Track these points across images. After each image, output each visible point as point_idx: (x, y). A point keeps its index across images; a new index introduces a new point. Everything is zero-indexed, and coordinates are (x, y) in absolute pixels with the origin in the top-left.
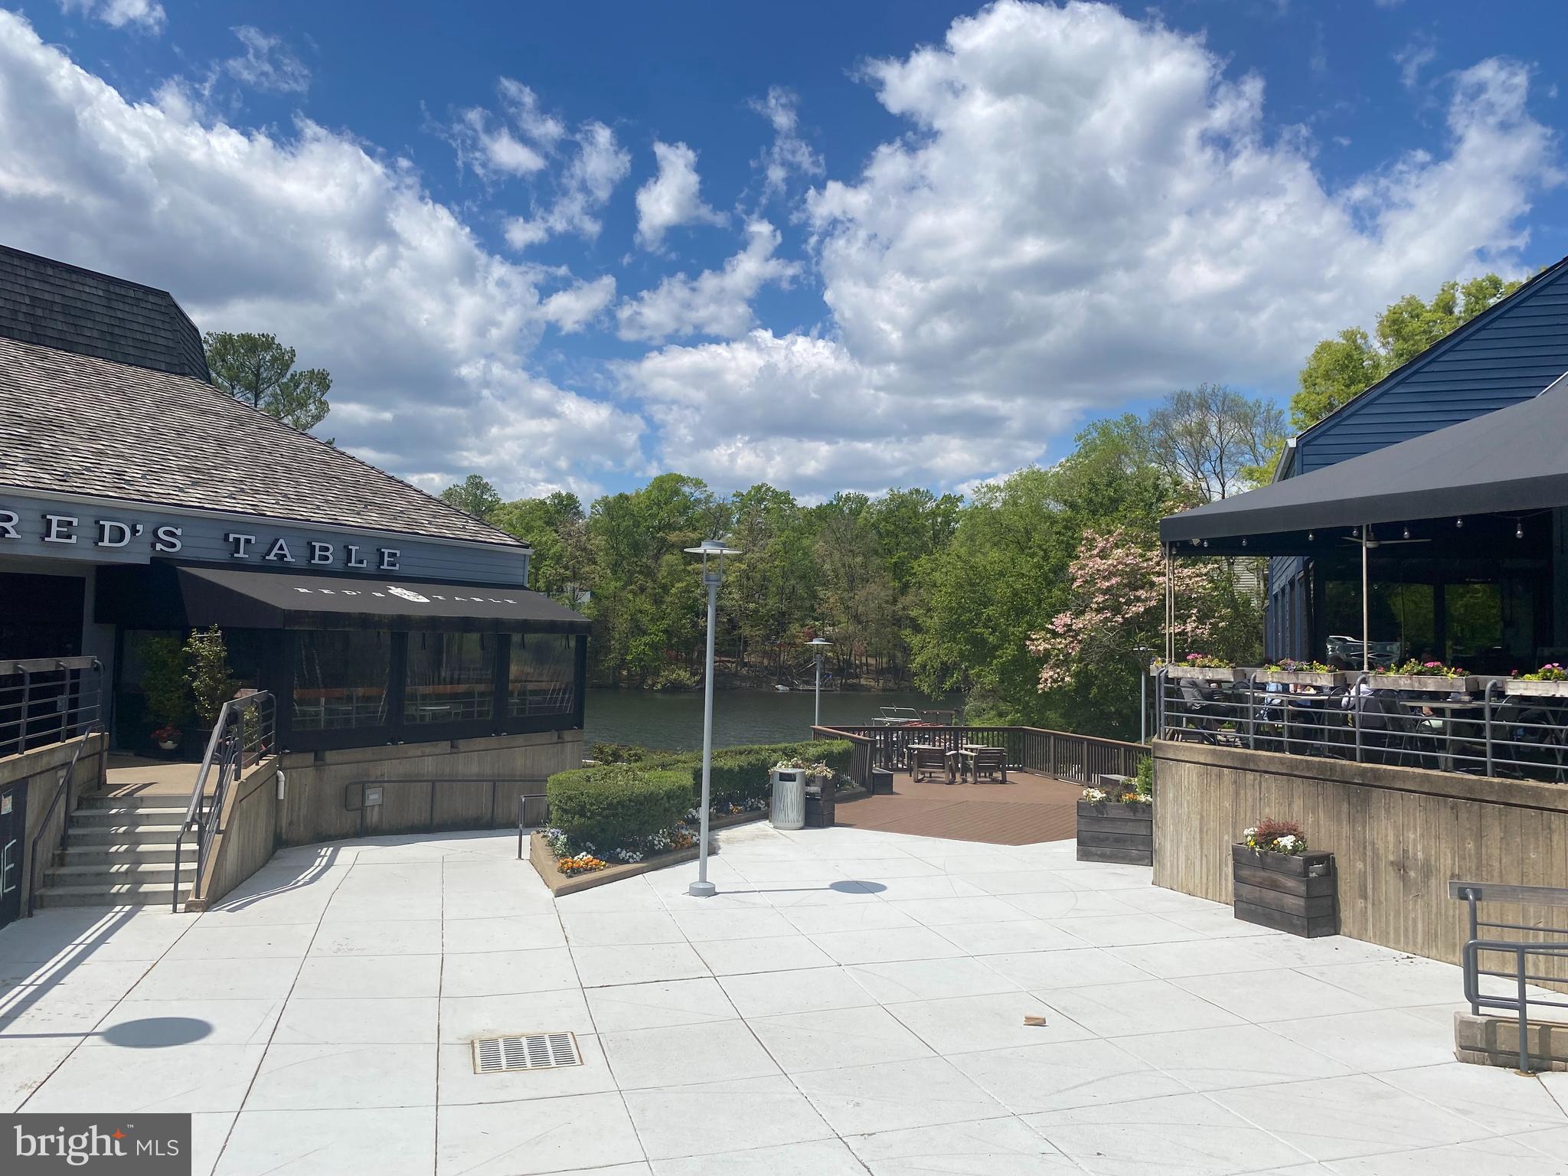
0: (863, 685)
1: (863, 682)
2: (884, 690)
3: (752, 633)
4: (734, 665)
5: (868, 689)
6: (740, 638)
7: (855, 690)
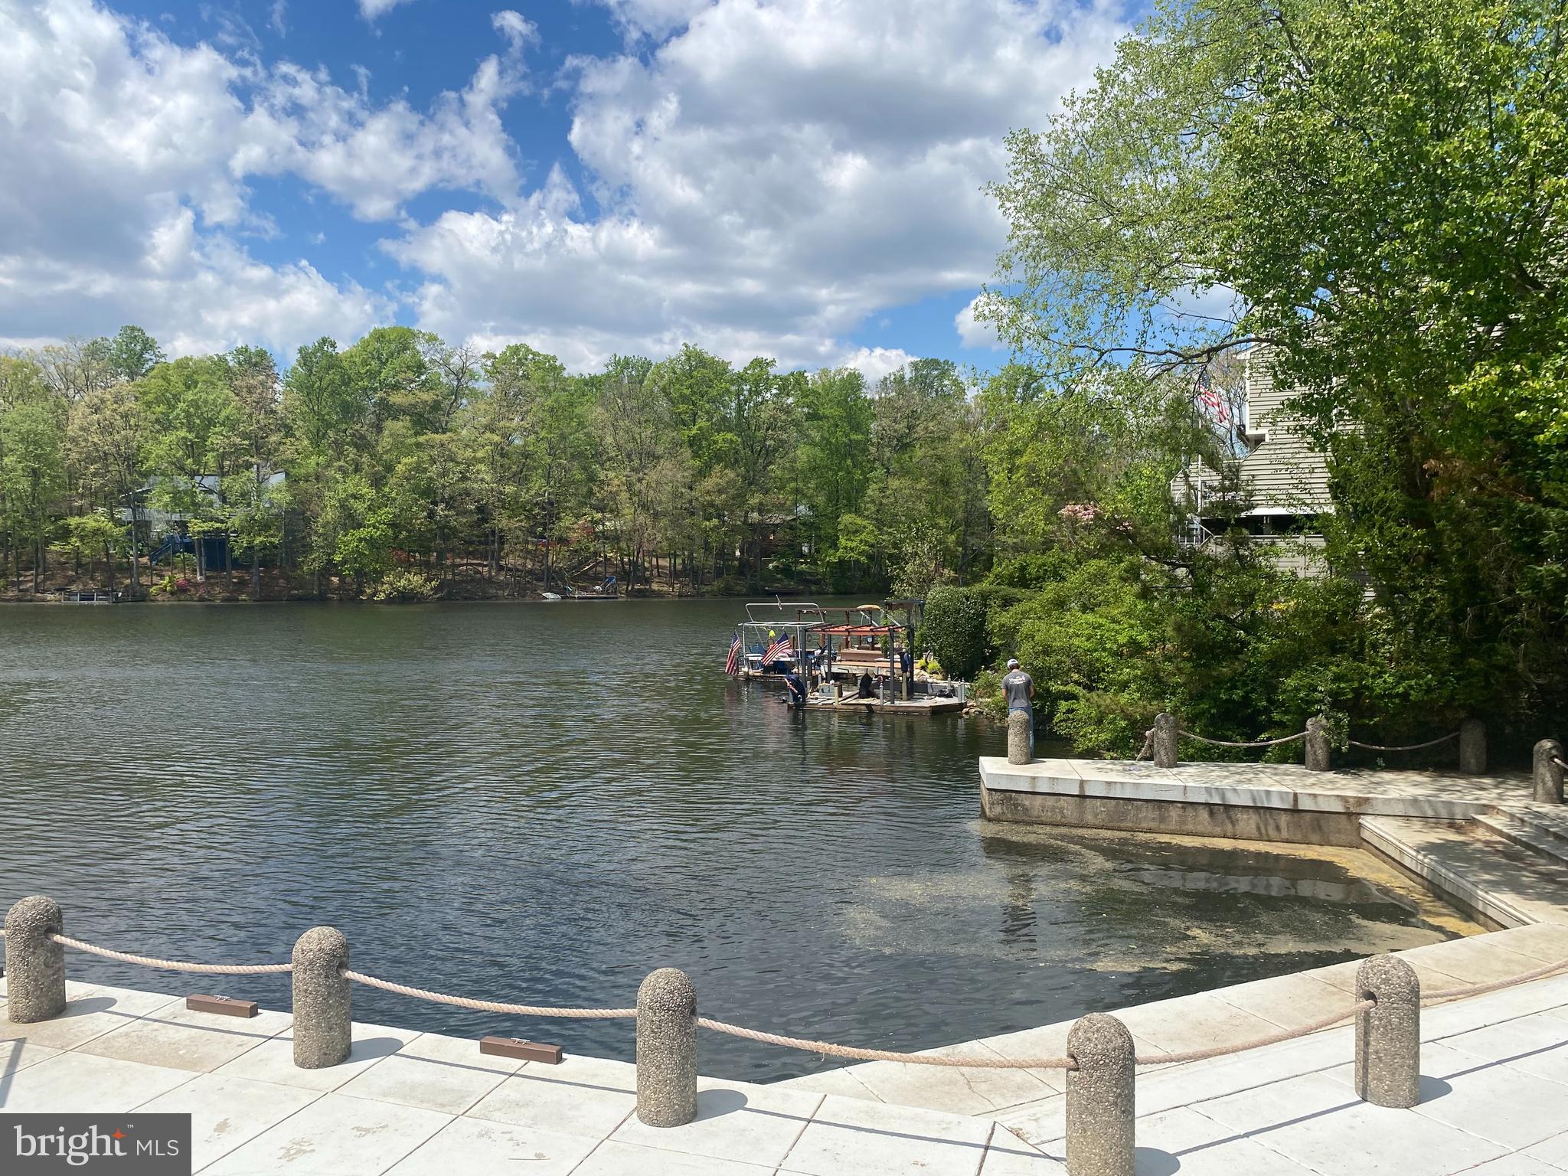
0: (654, 591)
1: (655, 587)
2: (680, 596)
3: (511, 526)
4: (486, 569)
5: (660, 594)
6: (493, 532)
7: (645, 596)
